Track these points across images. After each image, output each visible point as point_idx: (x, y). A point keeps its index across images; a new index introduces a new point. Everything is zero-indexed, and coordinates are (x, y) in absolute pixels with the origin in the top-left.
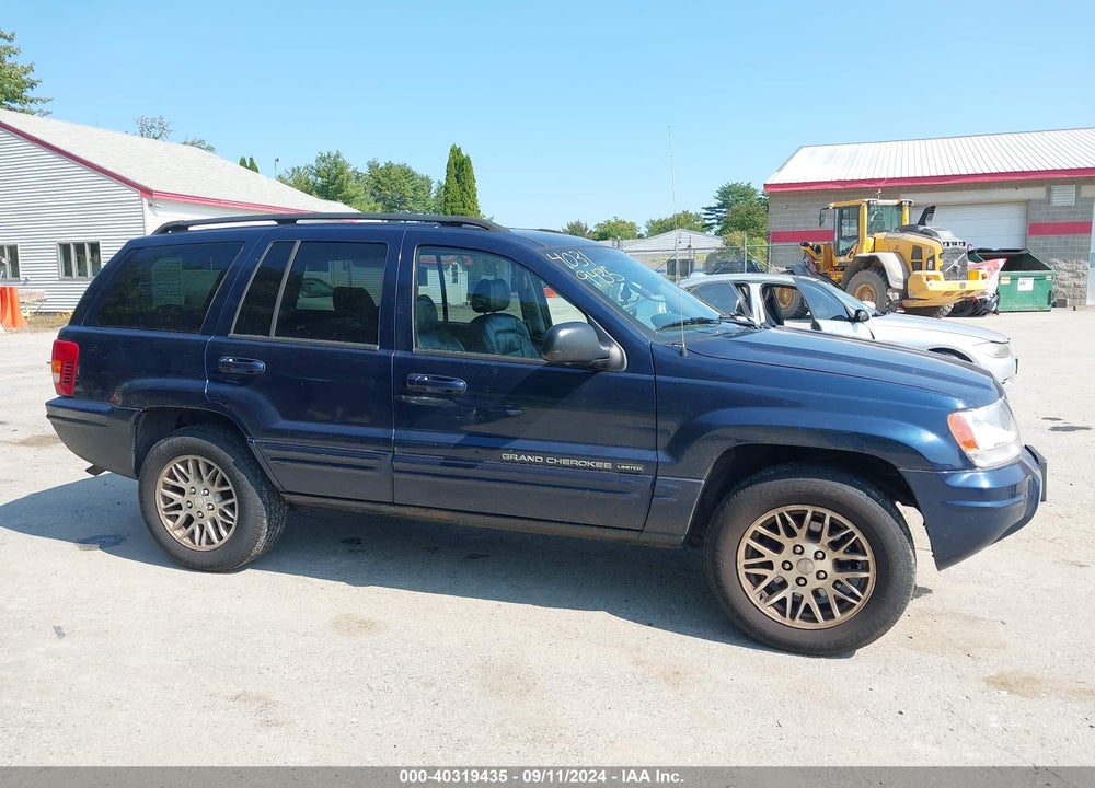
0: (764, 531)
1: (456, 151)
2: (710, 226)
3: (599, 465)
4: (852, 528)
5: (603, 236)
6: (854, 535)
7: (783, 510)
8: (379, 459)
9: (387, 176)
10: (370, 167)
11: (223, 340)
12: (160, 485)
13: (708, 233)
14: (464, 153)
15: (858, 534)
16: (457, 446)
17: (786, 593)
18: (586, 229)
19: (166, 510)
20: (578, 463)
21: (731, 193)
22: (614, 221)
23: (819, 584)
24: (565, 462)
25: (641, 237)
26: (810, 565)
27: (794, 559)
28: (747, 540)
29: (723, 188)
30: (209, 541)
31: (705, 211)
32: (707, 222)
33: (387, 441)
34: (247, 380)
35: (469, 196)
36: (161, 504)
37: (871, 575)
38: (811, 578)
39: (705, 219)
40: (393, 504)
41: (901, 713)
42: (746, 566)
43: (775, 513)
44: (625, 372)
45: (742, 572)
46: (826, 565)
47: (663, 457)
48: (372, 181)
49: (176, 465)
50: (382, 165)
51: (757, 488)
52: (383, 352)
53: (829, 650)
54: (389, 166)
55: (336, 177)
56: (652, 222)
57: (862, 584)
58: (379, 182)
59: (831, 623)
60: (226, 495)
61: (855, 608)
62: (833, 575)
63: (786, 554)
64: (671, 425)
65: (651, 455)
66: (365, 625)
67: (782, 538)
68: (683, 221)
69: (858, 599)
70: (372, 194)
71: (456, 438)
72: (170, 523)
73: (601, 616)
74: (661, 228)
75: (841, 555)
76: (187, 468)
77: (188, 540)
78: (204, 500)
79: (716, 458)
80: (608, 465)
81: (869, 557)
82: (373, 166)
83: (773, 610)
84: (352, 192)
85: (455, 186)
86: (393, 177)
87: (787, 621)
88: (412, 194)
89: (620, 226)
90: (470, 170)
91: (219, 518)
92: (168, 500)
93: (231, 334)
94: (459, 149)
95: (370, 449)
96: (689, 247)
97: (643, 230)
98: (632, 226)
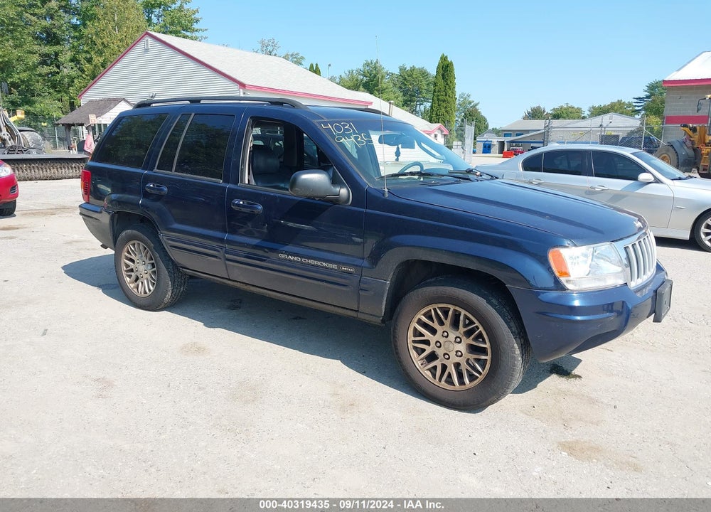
0: (424, 319)
1: (444, 58)
2: (638, 112)
3: (330, 266)
4: (477, 324)
5: (557, 116)
6: (478, 329)
7: (435, 306)
8: (219, 251)
9: (411, 76)
10: (401, 69)
11: (151, 173)
12: (123, 257)
13: (636, 116)
14: (449, 60)
15: (481, 329)
16: (256, 247)
17: (437, 363)
18: (544, 111)
19: (127, 271)
20: (319, 263)
21: (657, 87)
22: (565, 106)
23: (458, 360)
24: (311, 261)
25: (584, 118)
26: (451, 345)
27: (442, 340)
28: (414, 324)
29: (651, 84)
30: (145, 293)
31: (636, 101)
32: (637, 108)
33: (221, 240)
34: (159, 198)
35: (450, 89)
36: (124, 268)
37: (488, 358)
38: (452, 354)
39: (635, 106)
40: (229, 280)
41: (475, 454)
42: (414, 342)
43: (430, 308)
44: (350, 205)
45: (410, 345)
46: (462, 347)
47: (366, 263)
48: (401, 79)
49: (130, 247)
50: (408, 68)
51: (420, 290)
52: (224, 185)
53: (459, 406)
54: (413, 69)
55: (375, 76)
56: (593, 107)
57: (483, 363)
58: (405, 79)
59: (463, 388)
60: (153, 265)
61: (478, 380)
62: (466, 355)
63: (438, 337)
64: (371, 243)
65: (359, 262)
66: (199, 350)
67: (436, 325)
68: (617, 108)
69: (480, 374)
70: (401, 88)
71: (255, 241)
72: (128, 279)
73: (337, 363)
74: (599, 111)
75: (470, 341)
76: (134, 247)
77: (136, 290)
78: (143, 268)
79: (395, 267)
80: (334, 266)
81: (487, 346)
82: (402, 69)
83: (429, 373)
84: (384, 86)
85: (441, 82)
86: (414, 76)
87: (436, 382)
88: (425, 87)
89: (570, 110)
90: (452, 71)
91: (150, 279)
92: (127, 266)
93: (155, 170)
94: (446, 57)
95: (214, 244)
96: (601, 125)
97: (587, 113)
98: (579, 110)
